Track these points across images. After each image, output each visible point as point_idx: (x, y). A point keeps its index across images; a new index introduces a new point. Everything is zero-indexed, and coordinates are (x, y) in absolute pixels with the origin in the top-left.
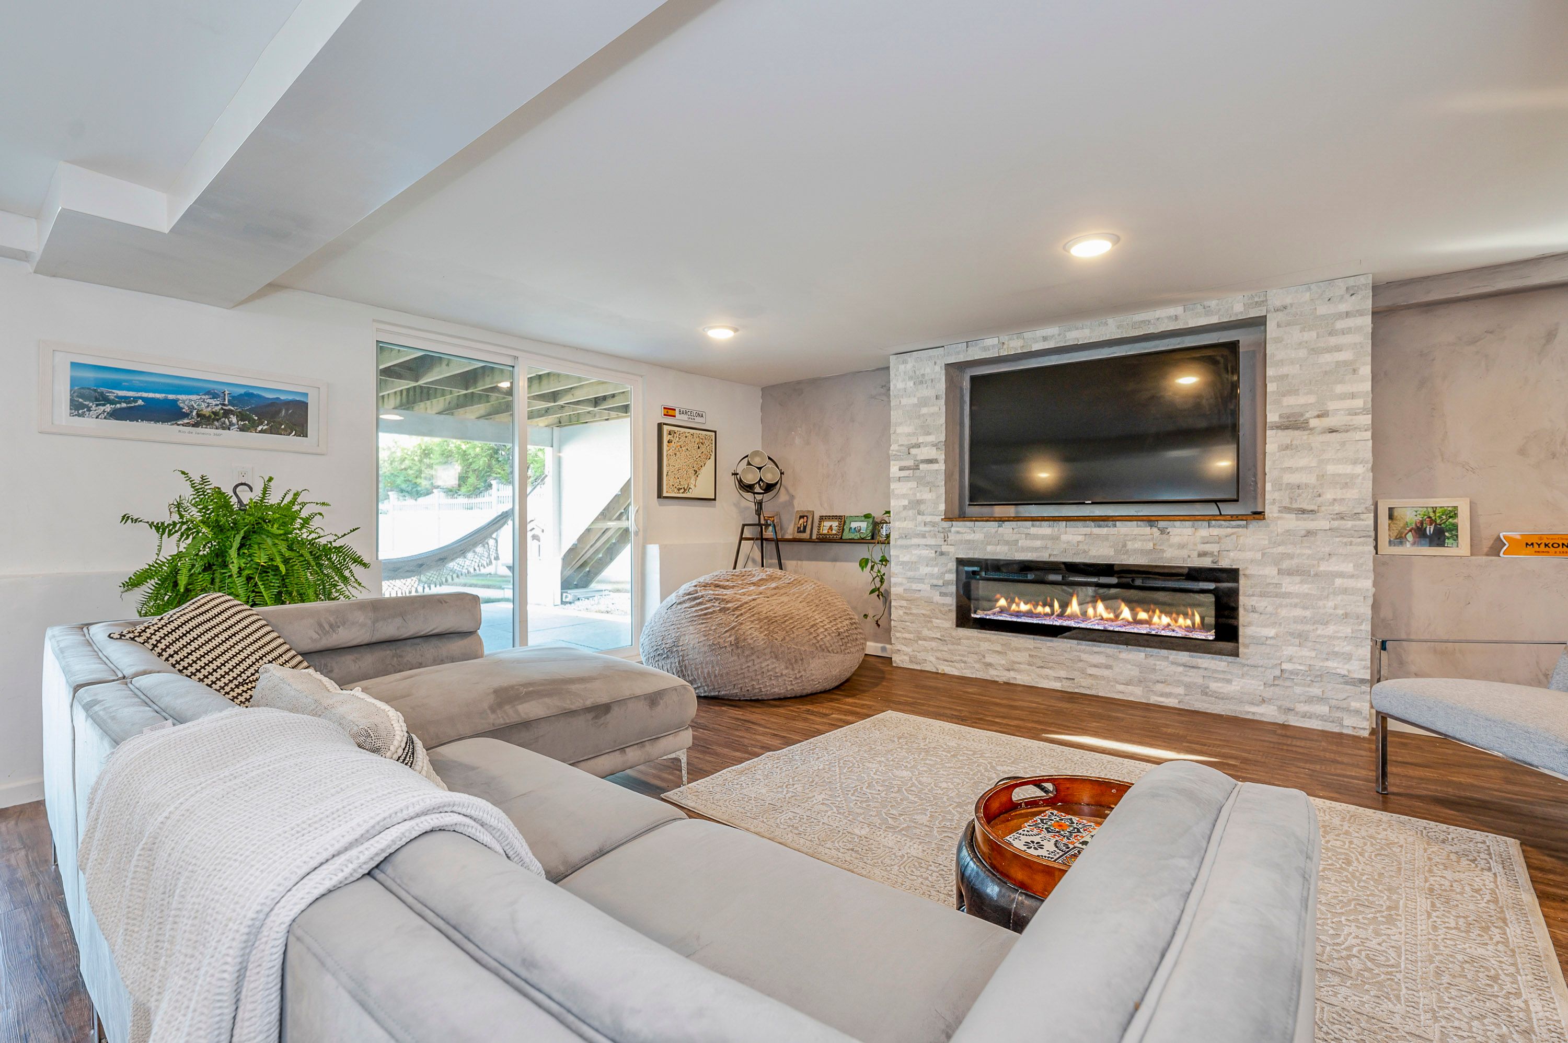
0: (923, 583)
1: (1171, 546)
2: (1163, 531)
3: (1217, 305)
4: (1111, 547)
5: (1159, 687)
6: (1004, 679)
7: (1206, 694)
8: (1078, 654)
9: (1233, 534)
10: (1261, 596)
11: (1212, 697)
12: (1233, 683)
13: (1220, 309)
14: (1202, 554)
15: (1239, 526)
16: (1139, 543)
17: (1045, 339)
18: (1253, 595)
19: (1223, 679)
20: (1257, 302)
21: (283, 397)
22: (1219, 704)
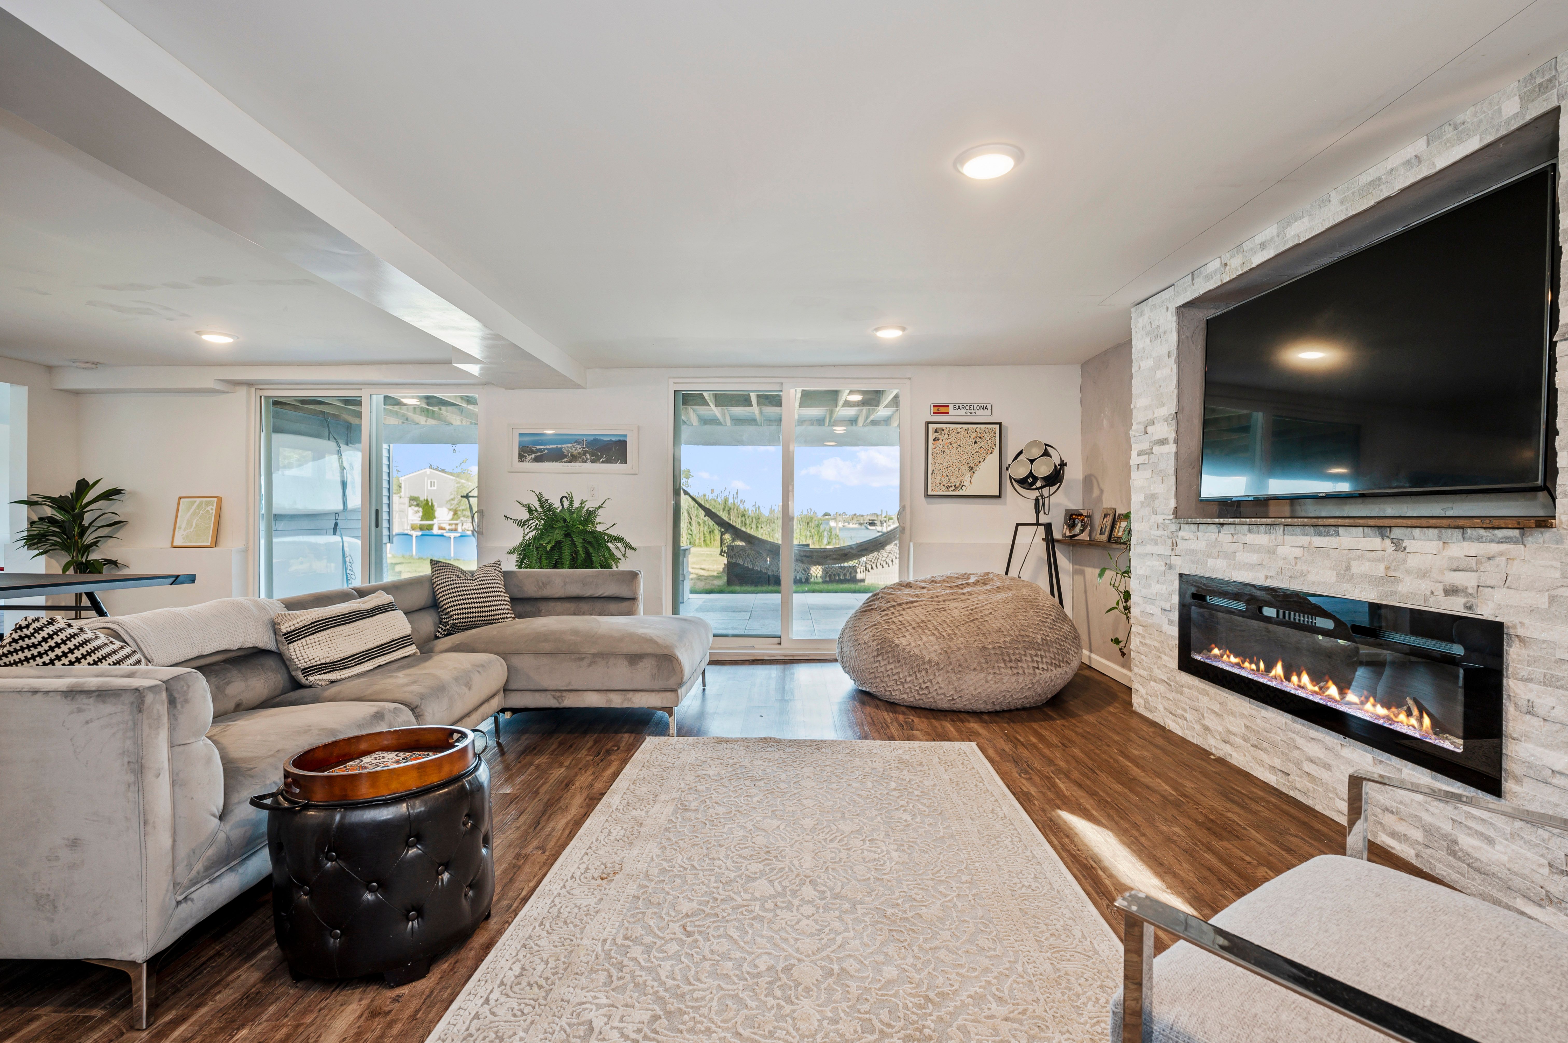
0: (1154, 604)
1: (1408, 572)
2: (1398, 545)
3: (1475, 115)
4: (1332, 569)
5: (1389, 820)
6: (1219, 753)
7: (1453, 854)
8: (1293, 736)
9: (1501, 554)
10: (1545, 685)
11: (1463, 861)
12: (1497, 847)
13: (1481, 121)
14: (1451, 591)
15: (1507, 540)
16: (1367, 564)
17: (1263, 246)
18: (1529, 680)
19: (1482, 834)
20: (1540, 85)
21: (613, 439)
22: (1474, 879)
